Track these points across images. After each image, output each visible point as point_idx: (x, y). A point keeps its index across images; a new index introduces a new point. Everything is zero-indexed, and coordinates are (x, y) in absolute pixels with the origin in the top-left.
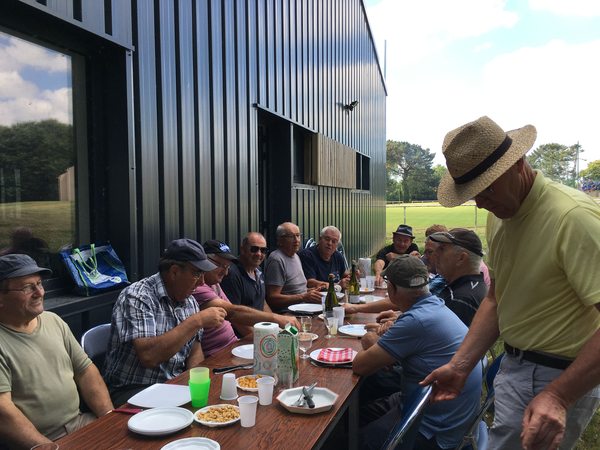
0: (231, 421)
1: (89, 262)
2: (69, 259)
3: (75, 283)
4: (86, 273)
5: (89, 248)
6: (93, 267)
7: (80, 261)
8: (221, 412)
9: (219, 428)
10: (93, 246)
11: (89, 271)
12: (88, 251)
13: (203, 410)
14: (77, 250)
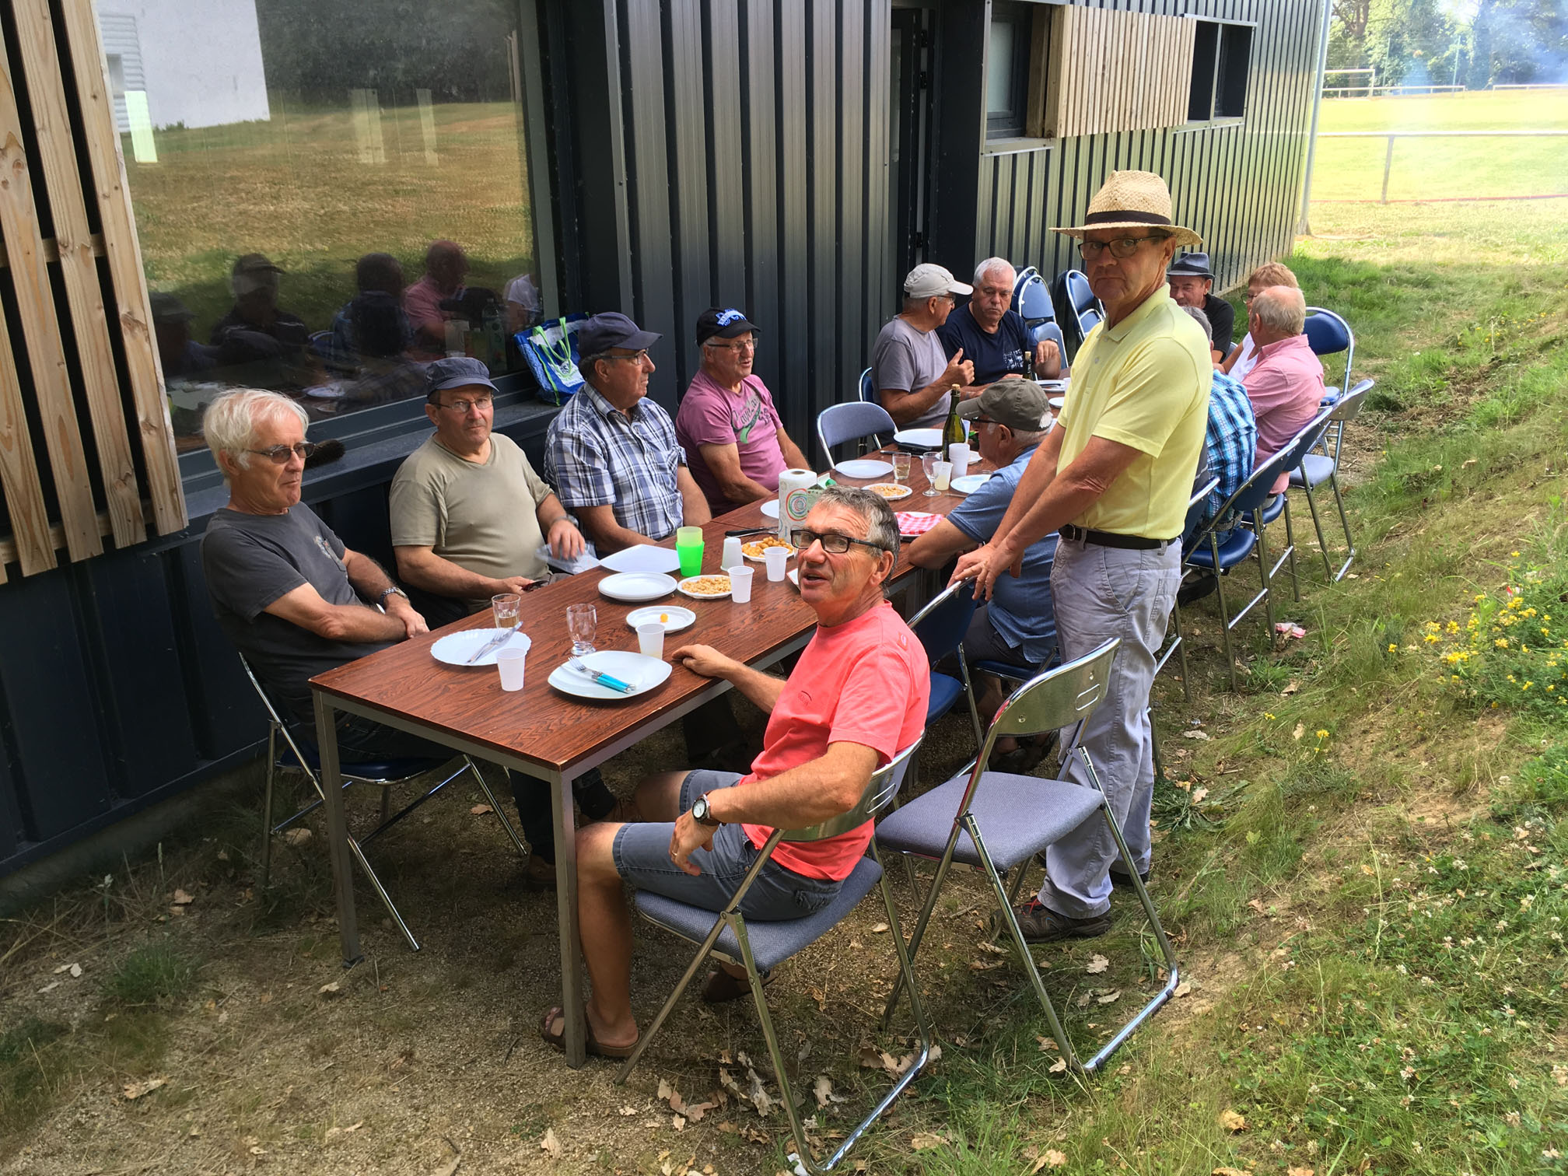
0: (722, 594)
1: (558, 348)
2: (527, 346)
3: (540, 386)
4: (554, 366)
5: (558, 324)
6: (565, 357)
7: (544, 346)
8: (712, 584)
9: (705, 600)
10: (563, 320)
11: (559, 363)
12: (556, 329)
13: (693, 580)
14: (539, 328)
